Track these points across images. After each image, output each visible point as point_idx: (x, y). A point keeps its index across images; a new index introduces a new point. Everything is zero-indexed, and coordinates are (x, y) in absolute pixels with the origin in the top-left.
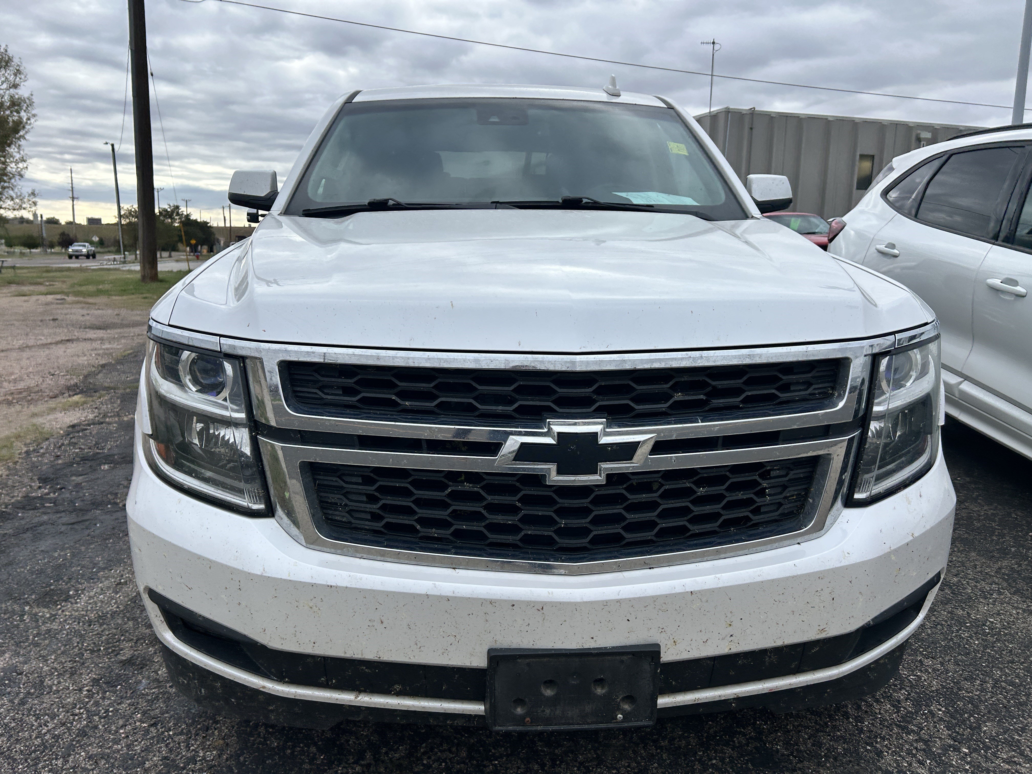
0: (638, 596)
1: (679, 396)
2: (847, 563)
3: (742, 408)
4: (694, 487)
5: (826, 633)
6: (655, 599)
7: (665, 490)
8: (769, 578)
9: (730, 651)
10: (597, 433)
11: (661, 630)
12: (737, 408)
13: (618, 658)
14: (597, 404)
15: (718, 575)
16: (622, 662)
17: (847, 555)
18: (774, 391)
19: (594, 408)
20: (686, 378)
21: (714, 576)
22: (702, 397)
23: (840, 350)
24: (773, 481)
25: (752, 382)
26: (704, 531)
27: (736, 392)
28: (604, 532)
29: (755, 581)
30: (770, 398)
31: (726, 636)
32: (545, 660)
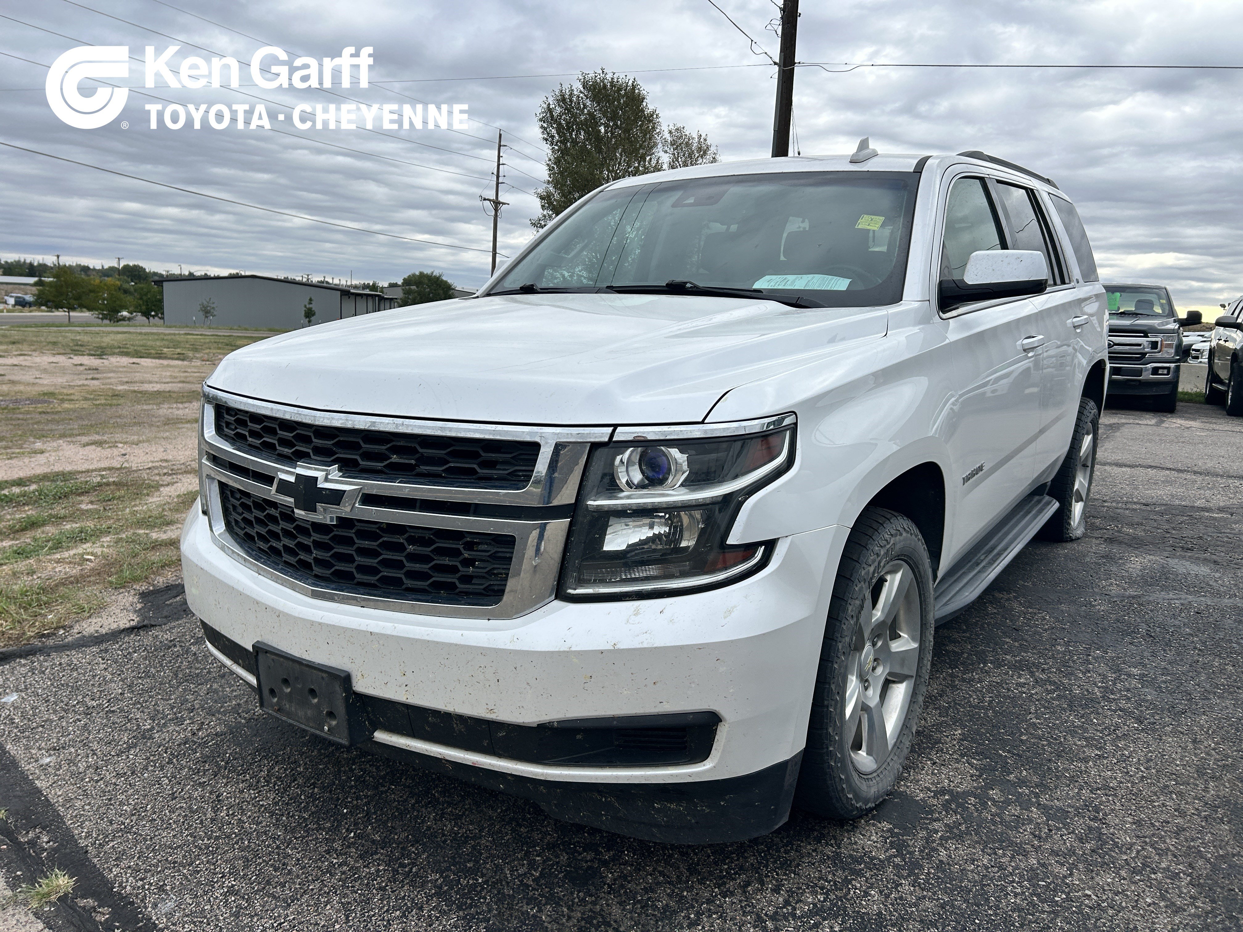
0: (333, 624)
1: (395, 458)
2: (511, 648)
3: (444, 477)
4: (406, 544)
5: (496, 715)
6: (345, 630)
7: (383, 541)
8: (436, 639)
9: (407, 701)
10: (317, 478)
11: (351, 661)
12: (440, 476)
13: (320, 673)
14: (337, 456)
15: (396, 625)
16: (323, 678)
17: (515, 640)
18: (475, 466)
19: (332, 458)
20: (402, 443)
21: (392, 624)
22: (413, 462)
23: (529, 433)
24: (474, 553)
25: (456, 454)
26: (416, 587)
27: (441, 462)
28: (342, 568)
29: (423, 638)
30: (471, 472)
31: (402, 684)
32: (282, 659)
